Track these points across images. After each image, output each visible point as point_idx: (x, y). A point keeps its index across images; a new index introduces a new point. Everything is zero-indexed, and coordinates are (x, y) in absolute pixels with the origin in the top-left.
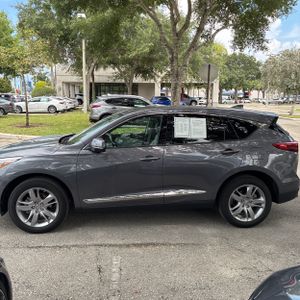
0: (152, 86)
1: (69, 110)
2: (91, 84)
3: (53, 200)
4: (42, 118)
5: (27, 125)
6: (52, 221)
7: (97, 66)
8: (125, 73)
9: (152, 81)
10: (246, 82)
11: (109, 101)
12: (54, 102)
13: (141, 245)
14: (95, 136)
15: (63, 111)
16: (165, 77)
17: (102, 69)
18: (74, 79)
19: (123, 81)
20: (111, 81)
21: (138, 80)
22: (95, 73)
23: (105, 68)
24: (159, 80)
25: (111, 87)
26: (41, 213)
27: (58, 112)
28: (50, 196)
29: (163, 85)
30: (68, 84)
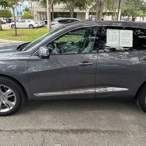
0: (84, 14)
1: (40, 27)
2: (51, 13)
3: (12, 93)
4: (25, 31)
5: (16, 35)
6: (11, 108)
7: (55, 3)
8: (70, 6)
9: (84, 11)
10: (135, 12)
11: (60, 22)
12: (32, 22)
13: (78, 130)
14: (42, 45)
15: (37, 28)
16: (91, 9)
17: (57, 4)
18: (43, 10)
19: (69, 11)
20: (62, 11)
21: (76, 10)
22: (53, 6)
23: (59, 3)
24: (88, 10)
25: (62, 14)
26: (4, 102)
27: (34, 28)
28: (9, 91)
29: (90, 14)
30: (40, 13)
